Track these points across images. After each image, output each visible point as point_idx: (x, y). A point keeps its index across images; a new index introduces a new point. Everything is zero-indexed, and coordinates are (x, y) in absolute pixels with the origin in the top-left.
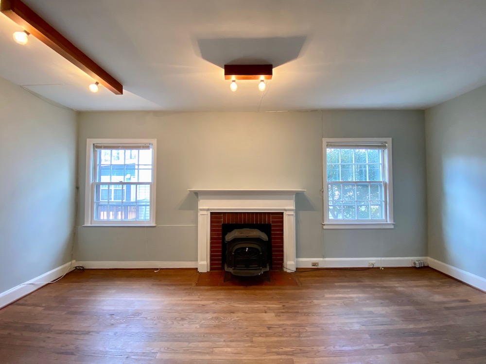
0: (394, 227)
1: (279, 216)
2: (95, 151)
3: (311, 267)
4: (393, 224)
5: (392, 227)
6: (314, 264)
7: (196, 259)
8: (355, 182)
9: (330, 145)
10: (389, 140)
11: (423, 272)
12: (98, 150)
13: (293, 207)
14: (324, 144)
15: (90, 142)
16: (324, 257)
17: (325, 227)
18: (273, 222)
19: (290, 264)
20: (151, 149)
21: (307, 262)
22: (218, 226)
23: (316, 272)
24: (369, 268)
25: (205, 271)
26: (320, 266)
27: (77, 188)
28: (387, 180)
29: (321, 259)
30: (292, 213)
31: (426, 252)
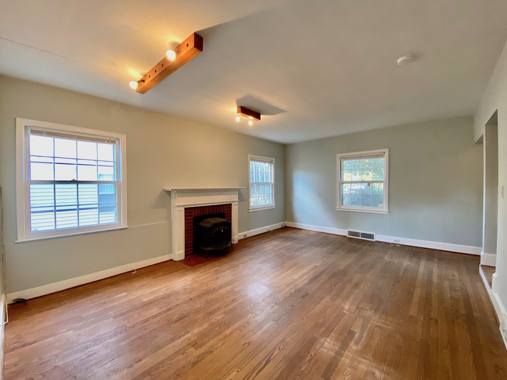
3: (243, 238)
5: (274, 207)
6: (245, 236)
7: (171, 251)
8: (261, 183)
9: (252, 159)
11: (285, 229)
13: (237, 200)
14: (249, 158)
16: (249, 230)
17: (250, 211)
18: (226, 211)
19: (237, 235)
21: (242, 235)
22: (190, 219)
24: (267, 232)
25: (180, 259)
26: (248, 236)
28: (273, 182)
29: (248, 232)
30: (237, 203)
31: (285, 219)
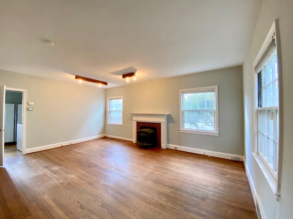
0: (219, 135)
1: (159, 125)
2: (109, 101)
3: (174, 149)
4: (218, 134)
7: (132, 138)
10: (216, 87)
12: (110, 100)
13: (165, 121)
14: (180, 92)
15: (108, 98)
16: (180, 145)
17: (180, 131)
18: (158, 127)
19: (164, 145)
20: (122, 99)
21: (172, 146)
22: (139, 127)
23: (176, 151)
25: (135, 143)
26: (178, 149)
27: (105, 112)
28: (215, 109)
29: (179, 146)
30: (165, 124)
